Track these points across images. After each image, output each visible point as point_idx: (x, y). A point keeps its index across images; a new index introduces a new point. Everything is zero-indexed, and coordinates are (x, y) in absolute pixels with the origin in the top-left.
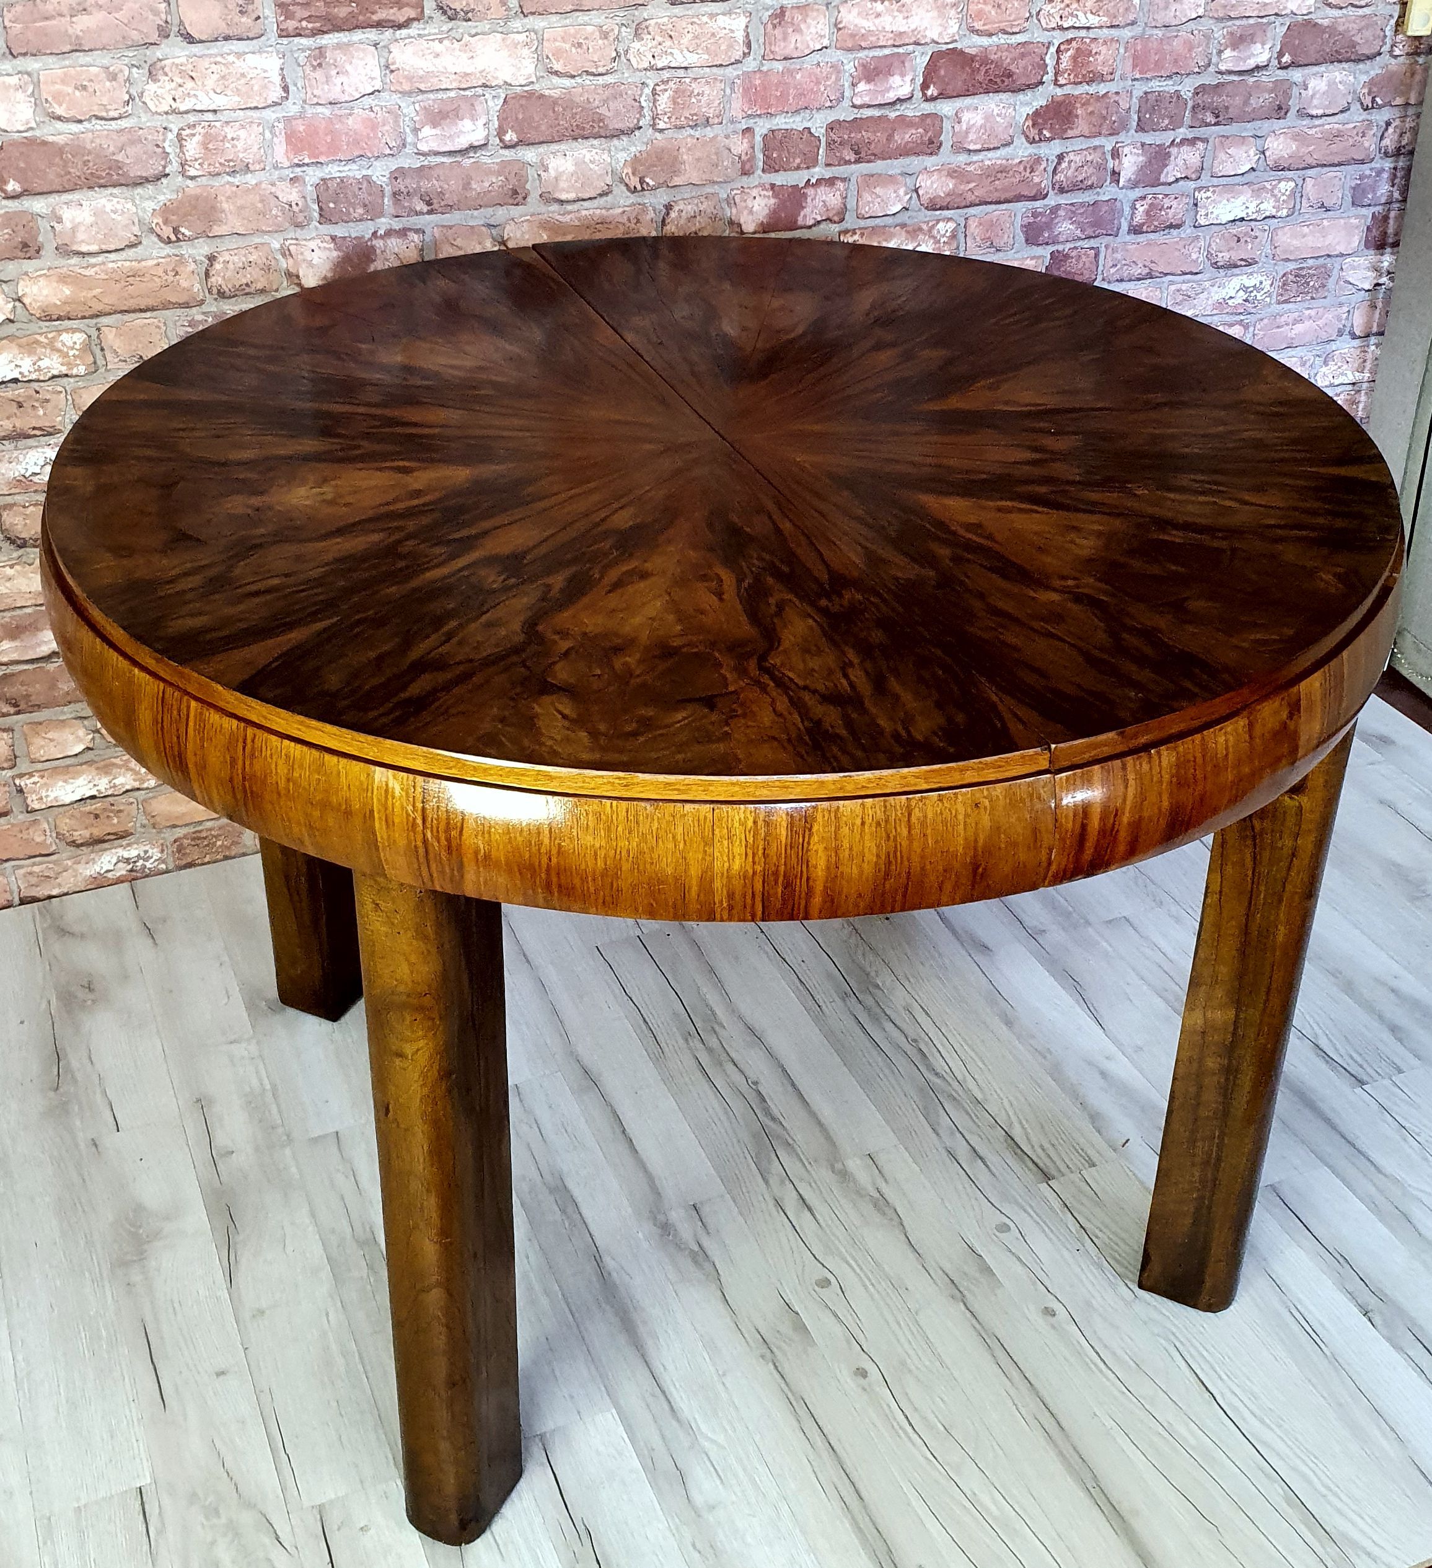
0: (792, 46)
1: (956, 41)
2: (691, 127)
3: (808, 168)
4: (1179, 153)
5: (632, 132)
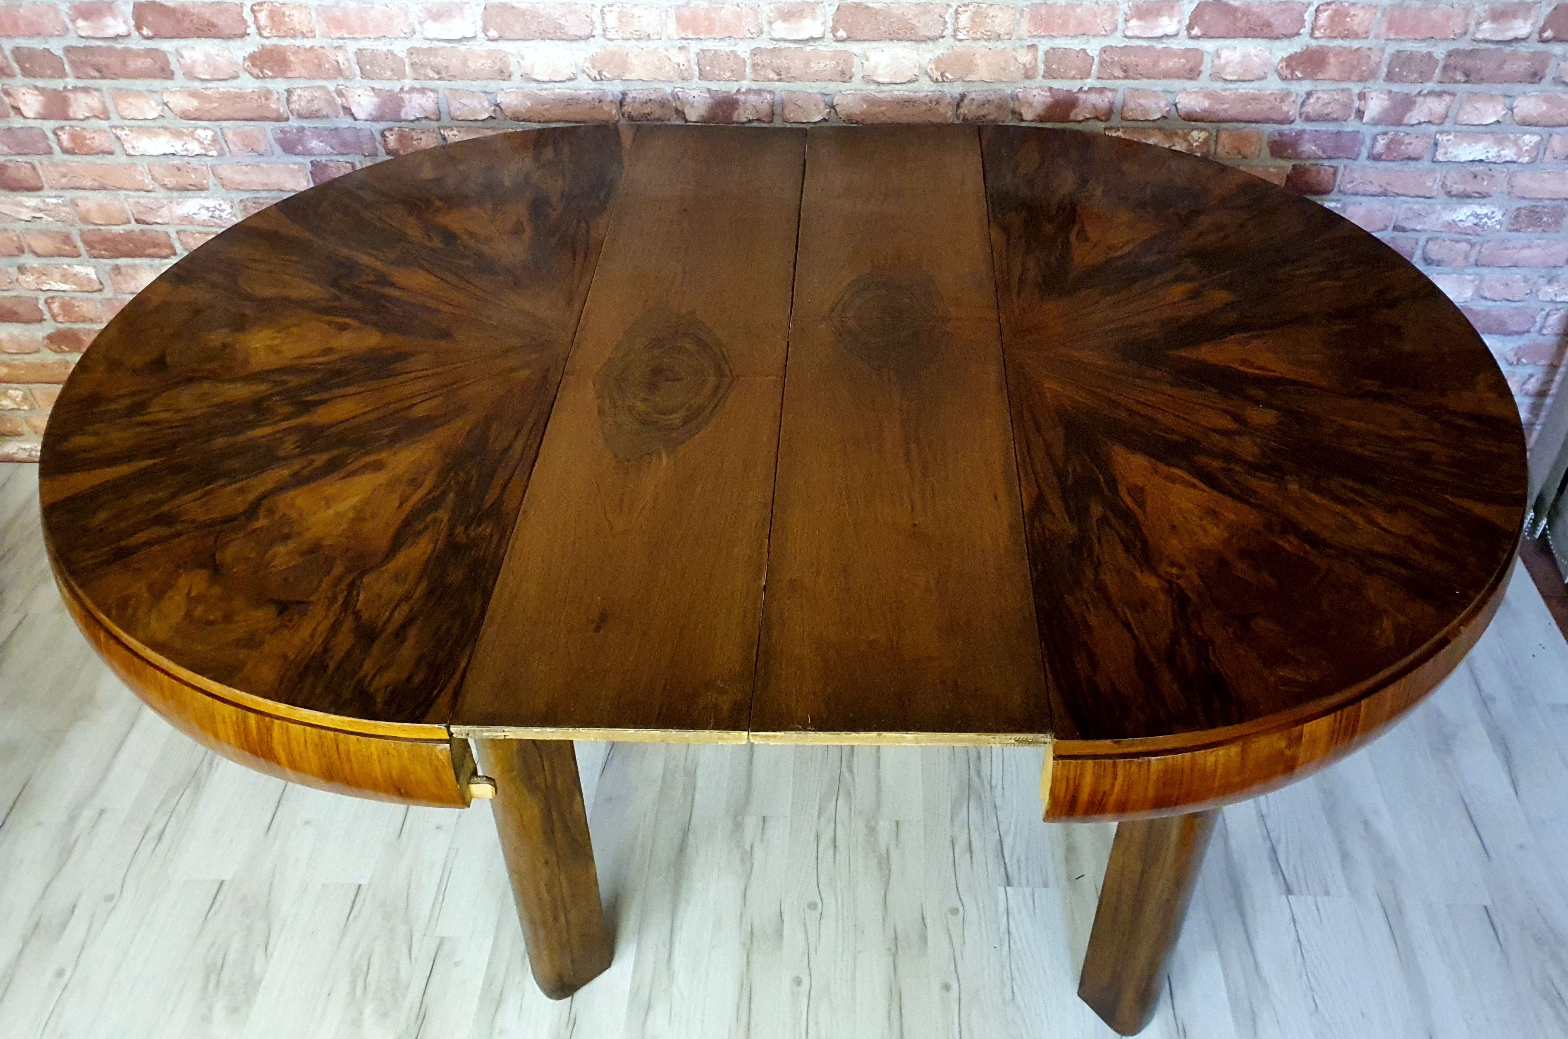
2: (986, 40)
3: (1082, 79)
4: (1424, 102)
5: (937, 39)
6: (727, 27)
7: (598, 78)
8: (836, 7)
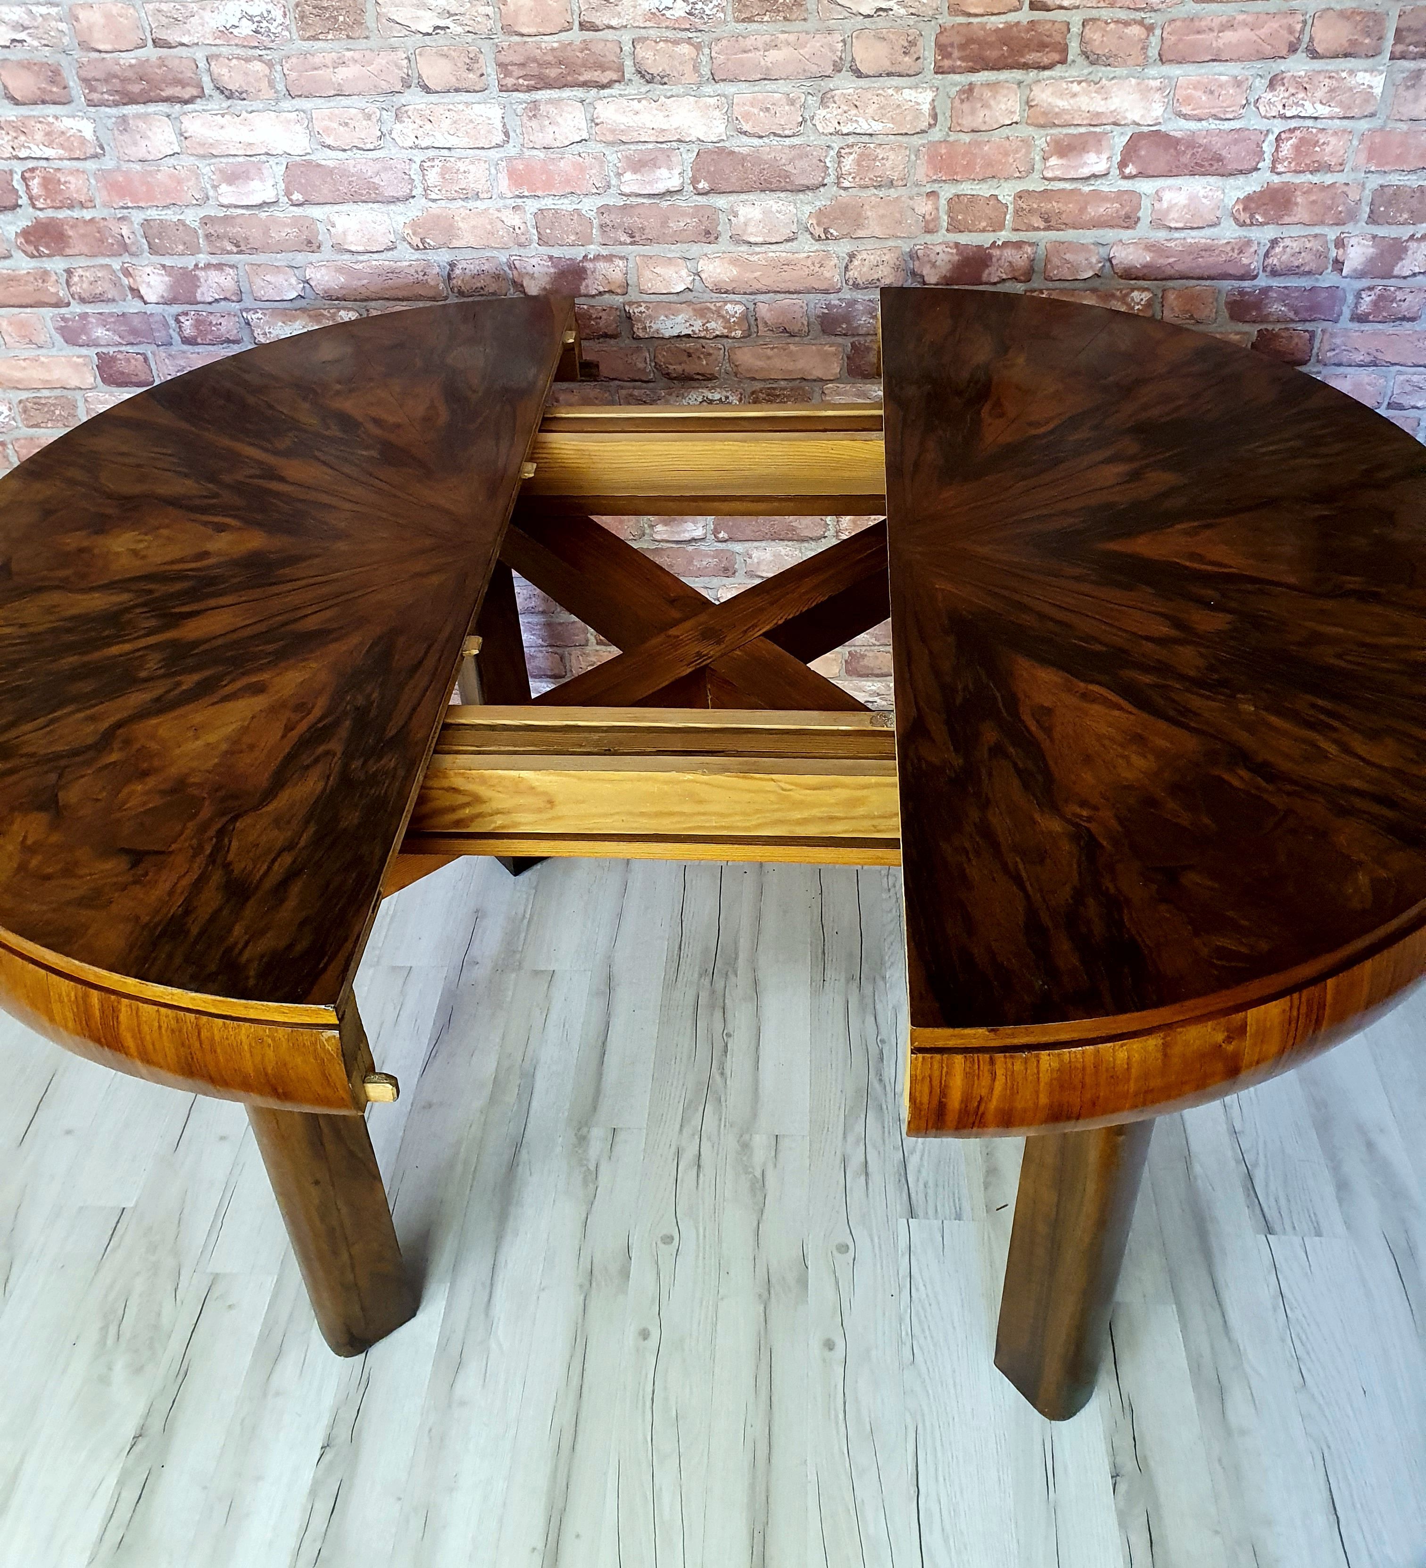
0: (980, 120)
1: (1160, 123)
2: (876, 188)
3: (994, 231)
4: (1418, 248)
5: (817, 188)
6: (568, 182)
7: (421, 247)
8: (695, 154)
